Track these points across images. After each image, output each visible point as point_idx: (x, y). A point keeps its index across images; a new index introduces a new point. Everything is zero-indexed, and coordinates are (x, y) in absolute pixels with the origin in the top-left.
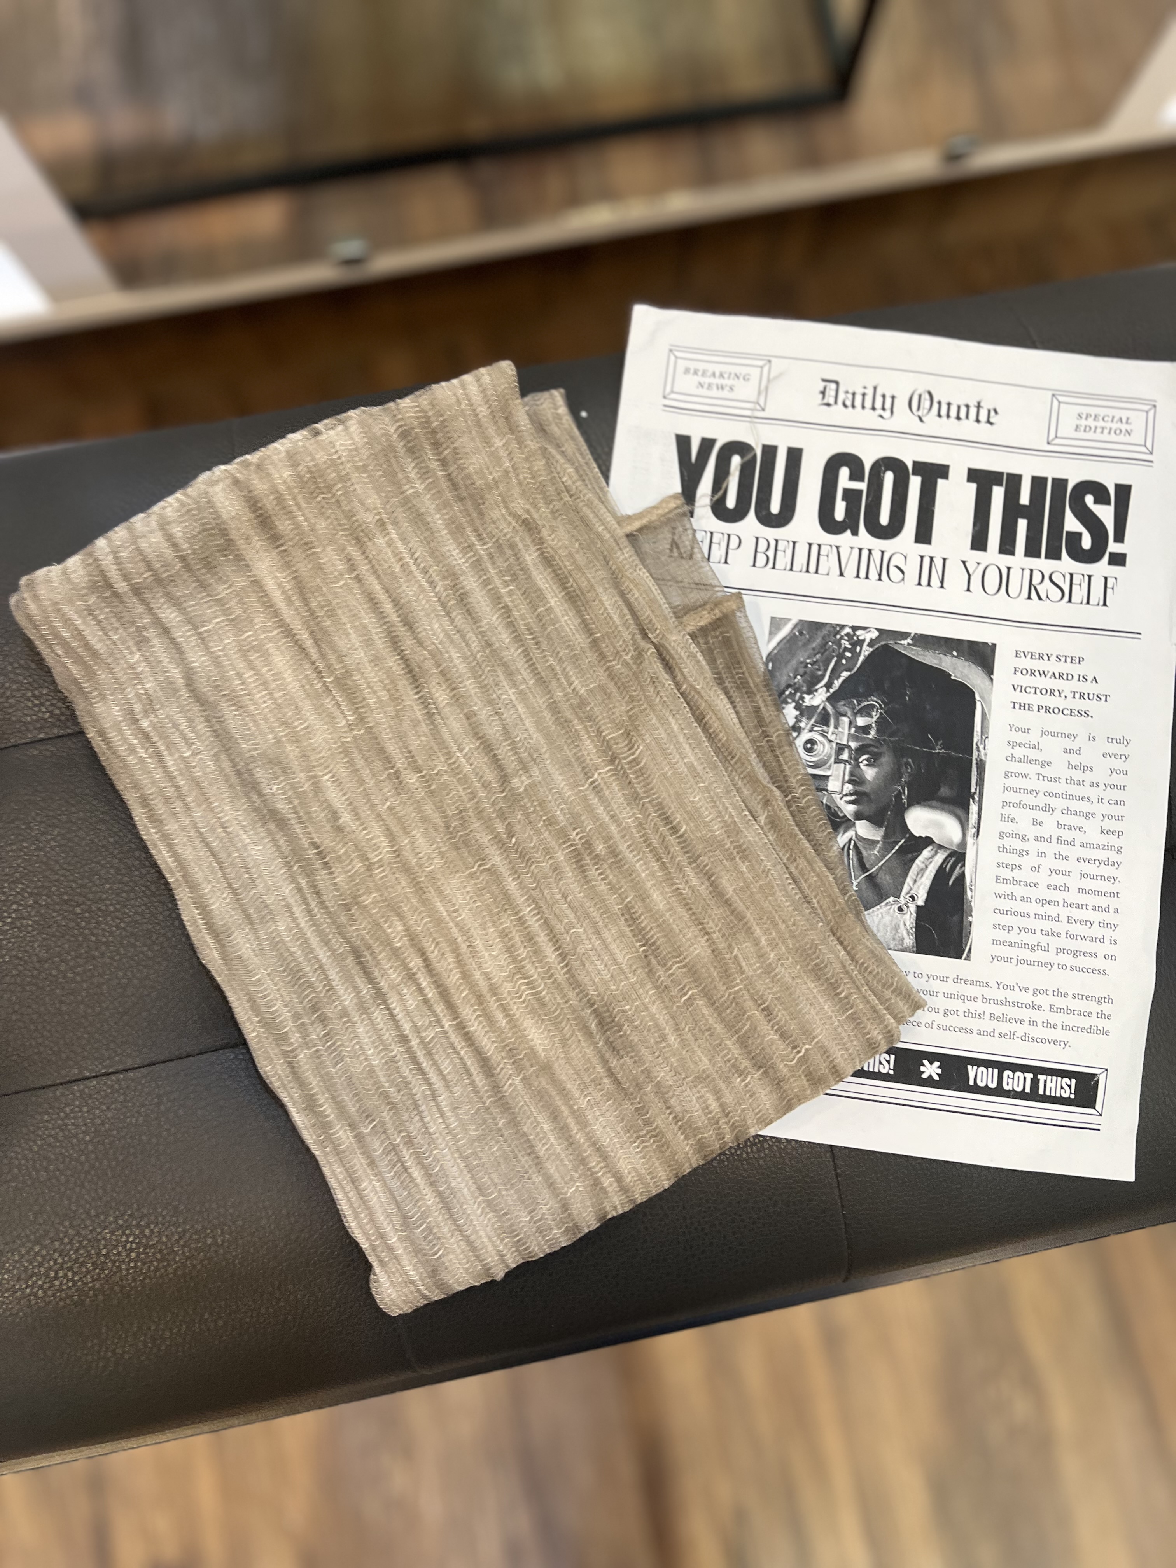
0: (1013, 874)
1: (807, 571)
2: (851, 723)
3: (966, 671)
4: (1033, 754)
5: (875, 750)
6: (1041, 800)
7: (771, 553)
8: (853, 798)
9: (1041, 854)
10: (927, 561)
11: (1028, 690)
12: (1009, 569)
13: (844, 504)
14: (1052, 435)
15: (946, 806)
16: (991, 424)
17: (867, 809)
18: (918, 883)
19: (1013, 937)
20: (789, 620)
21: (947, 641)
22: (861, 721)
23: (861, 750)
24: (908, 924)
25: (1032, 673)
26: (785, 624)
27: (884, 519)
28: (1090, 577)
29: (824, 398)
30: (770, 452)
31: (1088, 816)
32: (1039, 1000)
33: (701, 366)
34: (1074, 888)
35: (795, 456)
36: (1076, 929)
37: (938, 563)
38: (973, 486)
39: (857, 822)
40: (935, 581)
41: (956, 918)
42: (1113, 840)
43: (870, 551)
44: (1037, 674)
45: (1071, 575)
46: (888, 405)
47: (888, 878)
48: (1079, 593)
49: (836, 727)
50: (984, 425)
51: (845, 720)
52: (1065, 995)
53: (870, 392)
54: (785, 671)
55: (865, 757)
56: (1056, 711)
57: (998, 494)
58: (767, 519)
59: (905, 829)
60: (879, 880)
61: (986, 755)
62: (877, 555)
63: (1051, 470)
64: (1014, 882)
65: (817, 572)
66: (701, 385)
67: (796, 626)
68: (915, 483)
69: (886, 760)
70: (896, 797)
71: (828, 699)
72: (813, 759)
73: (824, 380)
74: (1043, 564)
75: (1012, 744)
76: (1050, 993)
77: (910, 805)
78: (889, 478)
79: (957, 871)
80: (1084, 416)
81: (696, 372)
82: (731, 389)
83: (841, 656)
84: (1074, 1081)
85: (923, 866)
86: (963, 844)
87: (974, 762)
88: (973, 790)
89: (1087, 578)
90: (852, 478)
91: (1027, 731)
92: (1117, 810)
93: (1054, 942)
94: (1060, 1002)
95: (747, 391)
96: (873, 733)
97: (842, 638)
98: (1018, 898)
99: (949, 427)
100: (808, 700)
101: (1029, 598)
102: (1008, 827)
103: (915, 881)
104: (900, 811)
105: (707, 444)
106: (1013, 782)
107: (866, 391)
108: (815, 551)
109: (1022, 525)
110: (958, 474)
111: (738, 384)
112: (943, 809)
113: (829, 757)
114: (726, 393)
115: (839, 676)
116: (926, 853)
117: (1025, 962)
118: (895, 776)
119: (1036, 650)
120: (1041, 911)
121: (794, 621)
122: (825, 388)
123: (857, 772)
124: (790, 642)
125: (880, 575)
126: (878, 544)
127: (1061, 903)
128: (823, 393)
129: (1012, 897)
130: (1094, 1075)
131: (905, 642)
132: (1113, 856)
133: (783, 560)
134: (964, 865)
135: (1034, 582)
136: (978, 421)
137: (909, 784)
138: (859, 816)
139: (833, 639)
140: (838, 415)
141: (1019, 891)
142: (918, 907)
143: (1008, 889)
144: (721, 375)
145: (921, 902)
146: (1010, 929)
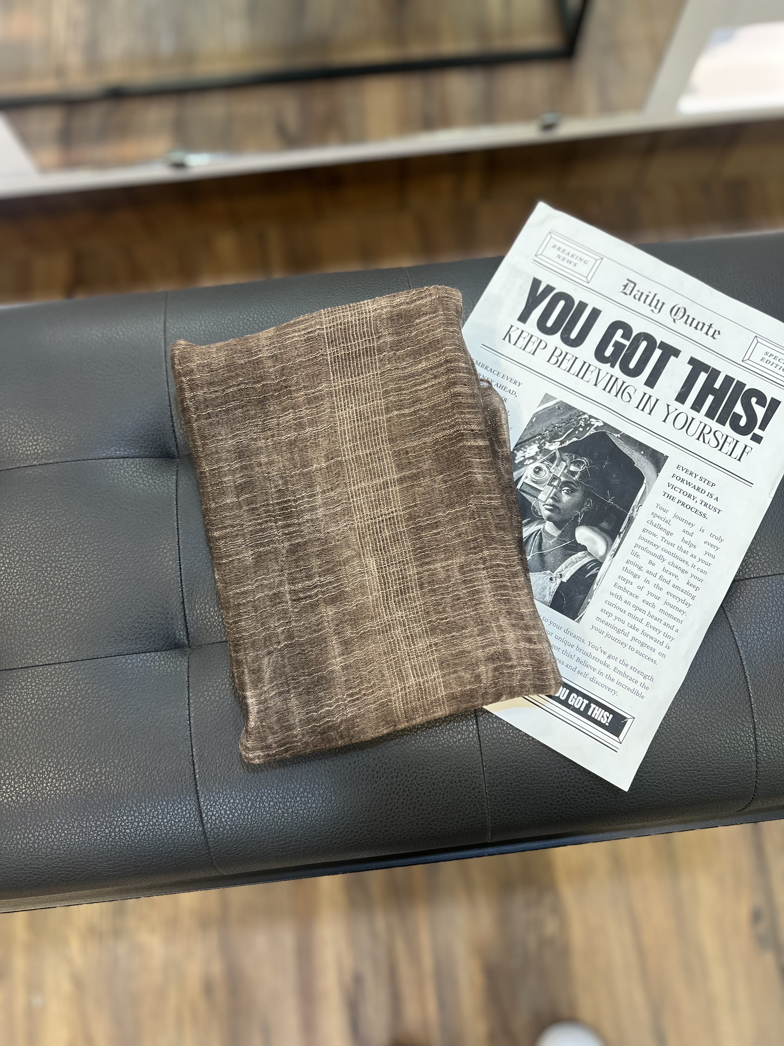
0: (626, 585)
1: (577, 376)
2: (566, 466)
3: (644, 465)
4: (664, 525)
5: (574, 487)
6: (659, 552)
7: (561, 359)
8: (551, 507)
9: (647, 581)
10: (646, 397)
11: (676, 489)
12: (693, 419)
13: (613, 348)
14: (747, 358)
15: (602, 533)
16: (714, 338)
17: (556, 517)
18: (567, 569)
19: (610, 620)
20: (556, 399)
21: (641, 444)
22: (572, 468)
23: (566, 484)
24: (552, 589)
25: (683, 481)
26: (552, 400)
27: (632, 365)
28: (737, 442)
29: (624, 289)
30: (583, 306)
31: (683, 571)
32: (610, 662)
33: (563, 247)
34: (658, 608)
35: (595, 313)
36: (649, 631)
37: (653, 400)
38: (691, 367)
39: (547, 522)
40: (647, 409)
41: (581, 596)
42: (692, 590)
43: (617, 379)
44: (685, 482)
45: (727, 436)
46: (659, 306)
47: (552, 559)
48: (727, 448)
49: (557, 466)
50: (709, 337)
51: (564, 464)
52: (627, 665)
53: (651, 296)
54: (541, 426)
55: (567, 488)
56: (688, 507)
57: (703, 377)
58: (566, 340)
59: (573, 536)
60: (546, 559)
61: (636, 515)
62: (619, 383)
63: (739, 375)
64: (625, 590)
65: (582, 378)
66: (559, 257)
67: (558, 403)
68: (658, 353)
69: (578, 495)
70: (575, 517)
71: (559, 449)
72: (537, 478)
73: (628, 280)
74: (713, 424)
75: (654, 515)
76: (618, 660)
77: (581, 524)
78: (644, 344)
79: (594, 571)
80: (769, 355)
81: (559, 249)
82: (575, 265)
83: (577, 429)
84: (611, 716)
85: (575, 560)
86: (604, 557)
87: (628, 516)
88: (621, 531)
89: (735, 441)
90: (623, 336)
91: (666, 511)
92: (700, 575)
93: (633, 633)
94: (622, 668)
95: (583, 269)
96: (577, 477)
97: (581, 419)
98: (623, 600)
99: (689, 331)
100: (547, 446)
101: (698, 439)
102: (633, 559)
103: (567, 567)
104: (575, 525)
105: (549, 289)
106: (645, 535)
107: (650, 294)
108: (586, 368)
109: (710, 398)
110: (684, 357)
111: (580, 264)
112: (599, 534)
113: (546, 480)
114: (571, 266)
115: (571, 439)
116: (580, 554)
117: (611, 637)
118: (579, 506)
119: (691, 469)
120: (633, 612)
121: (558, 400)
122: (627, 284)
123: (558, 494)
124: (551, 411)
125: (617, 393)
126: (623, 377)
127: (647, 613)
128: (625, 286)
129: (620, 598)
130: (626, 718)
131: (616, 435)
132: (689, 600)
133: (566, 365)
134: (599, 569)
135: (704, 432)
136: (707, 333)
137: (586, 513)
138: (549, 519)
139: (575, 418)
140: (629, 301)
141: (625, 596)
142: (562, 582)
143: (620, 592)
144: (572, 256)
145: (565, 580)
146: (610, 615)
